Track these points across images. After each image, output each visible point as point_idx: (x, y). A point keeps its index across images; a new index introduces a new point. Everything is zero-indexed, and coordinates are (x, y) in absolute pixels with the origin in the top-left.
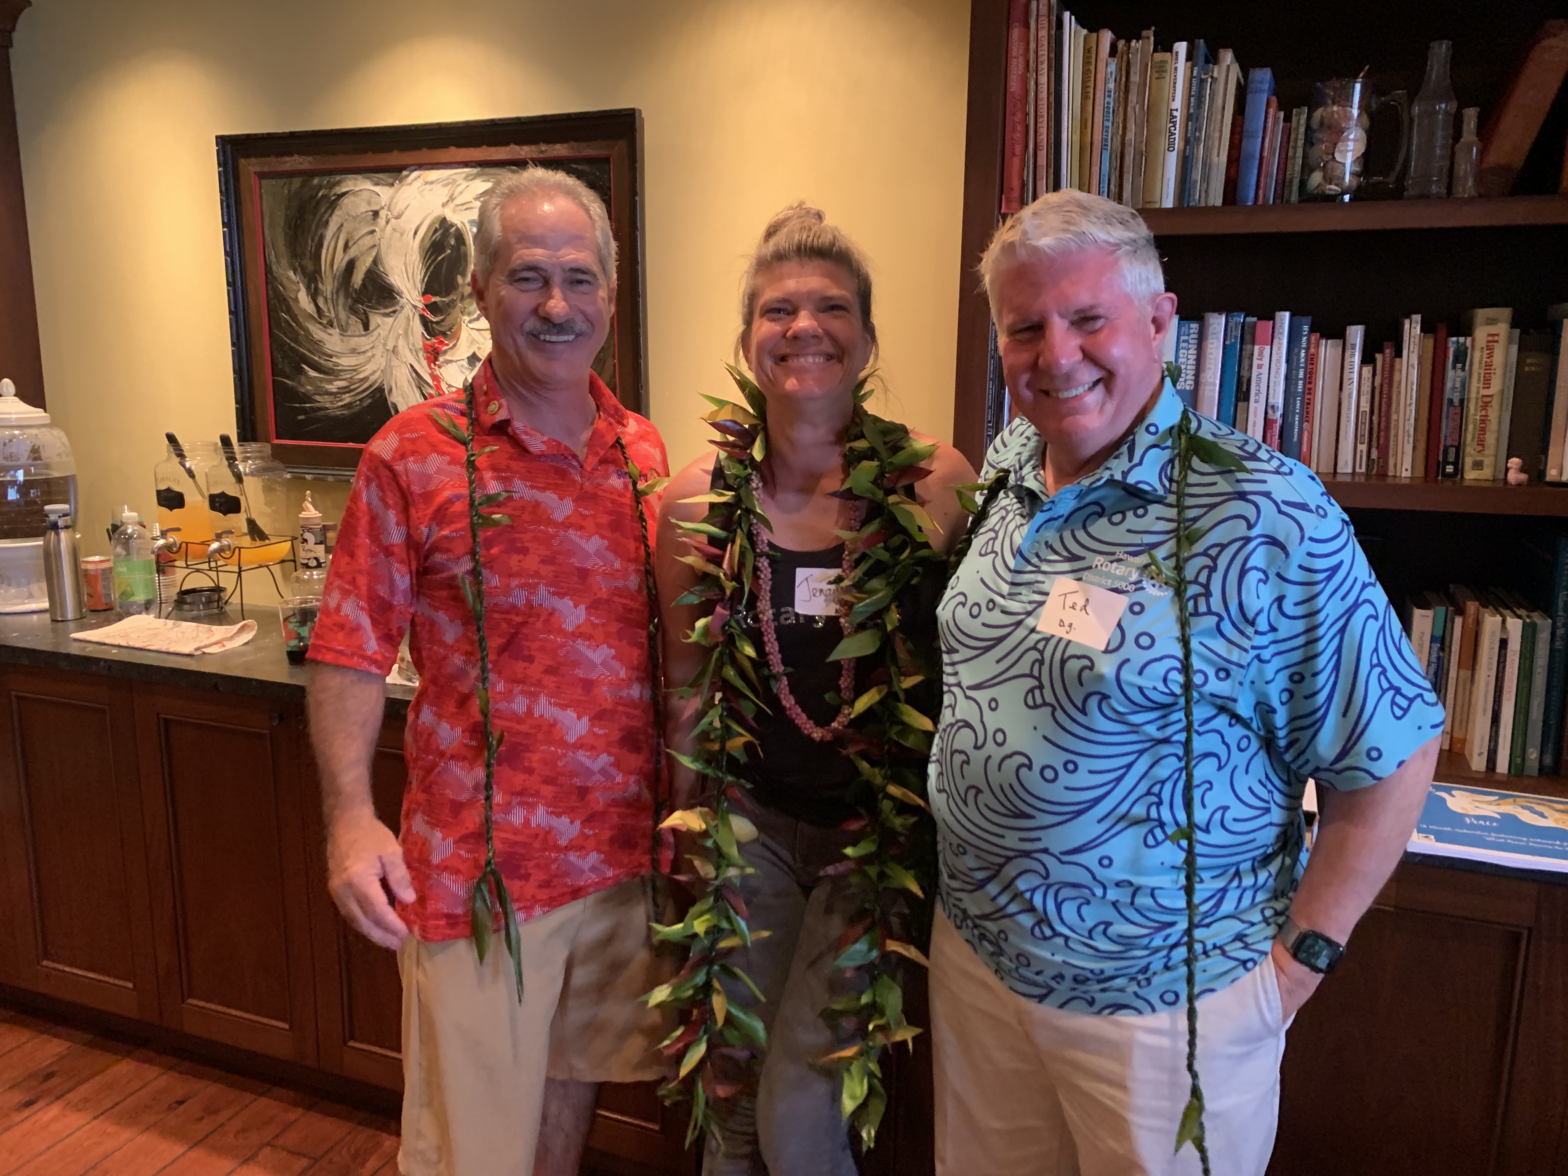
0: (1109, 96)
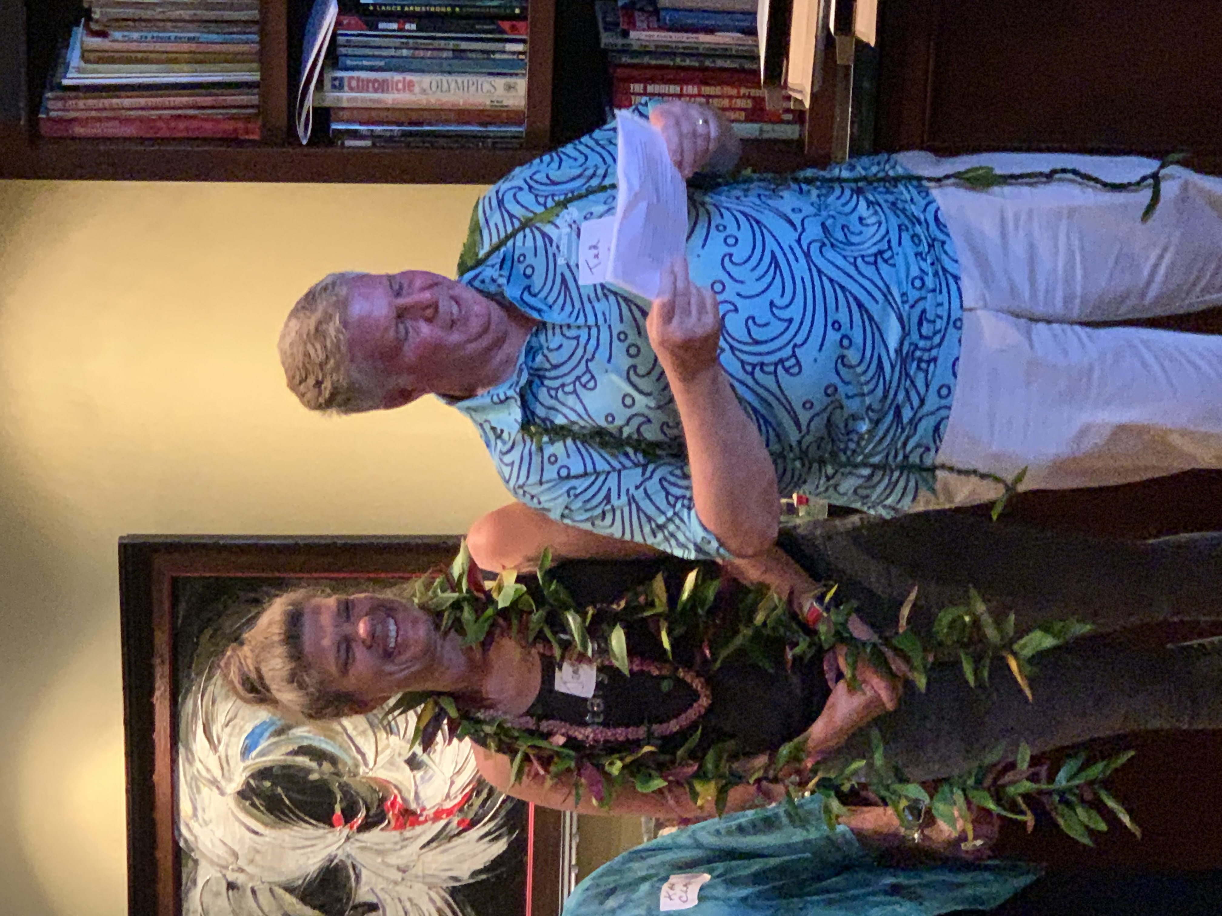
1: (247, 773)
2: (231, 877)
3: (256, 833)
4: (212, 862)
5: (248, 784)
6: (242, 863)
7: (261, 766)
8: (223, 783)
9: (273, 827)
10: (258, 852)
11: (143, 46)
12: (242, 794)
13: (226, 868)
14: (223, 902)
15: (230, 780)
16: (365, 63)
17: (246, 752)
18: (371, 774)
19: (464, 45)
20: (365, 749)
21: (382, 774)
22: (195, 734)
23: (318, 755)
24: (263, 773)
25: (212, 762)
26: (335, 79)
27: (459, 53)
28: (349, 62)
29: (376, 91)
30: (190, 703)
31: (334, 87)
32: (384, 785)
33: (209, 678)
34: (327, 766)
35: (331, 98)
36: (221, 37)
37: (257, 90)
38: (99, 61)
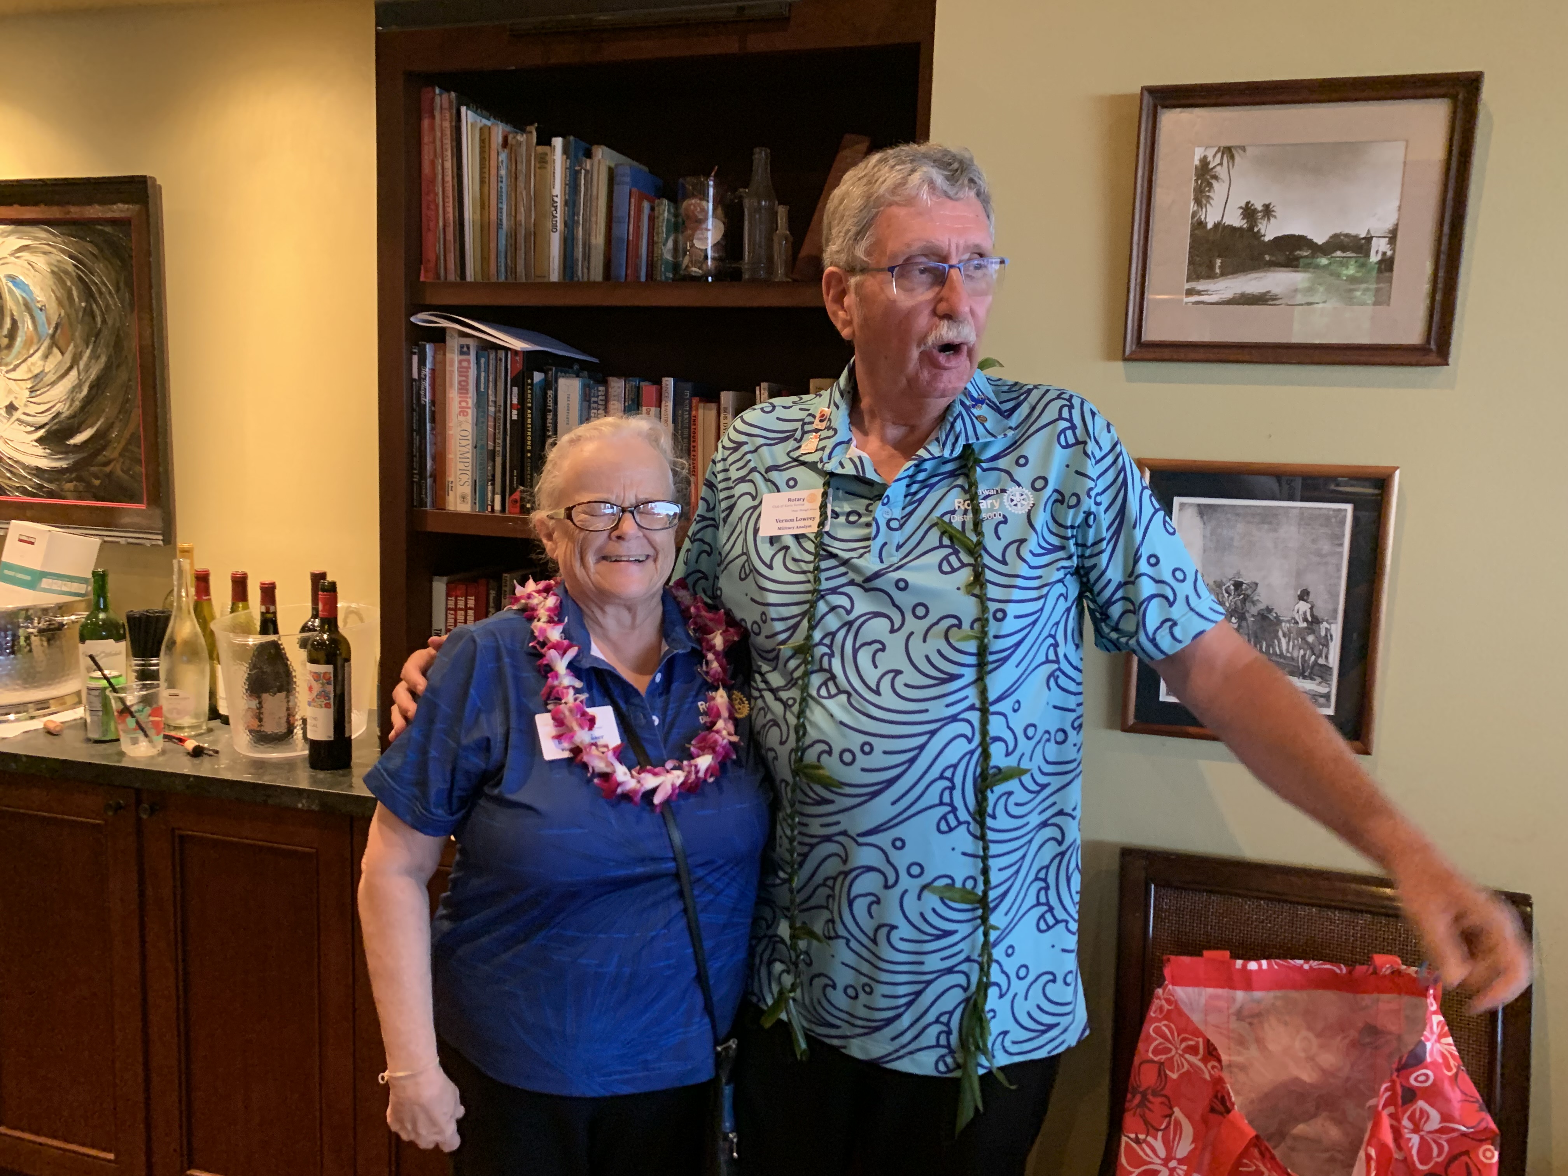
0: (502, 182)
11: (493, 179)
16: (483, 374)
17: (12, 279)
19: (499, 460)
23: (12, 335)
26: (468, 348)
27: (492, 455)
28: (483, 361)
29: (460, 383)
31: (462, 347)
35: (453, 344)
36: (502, 248)
37: (458, 279)
38: (482, 141)
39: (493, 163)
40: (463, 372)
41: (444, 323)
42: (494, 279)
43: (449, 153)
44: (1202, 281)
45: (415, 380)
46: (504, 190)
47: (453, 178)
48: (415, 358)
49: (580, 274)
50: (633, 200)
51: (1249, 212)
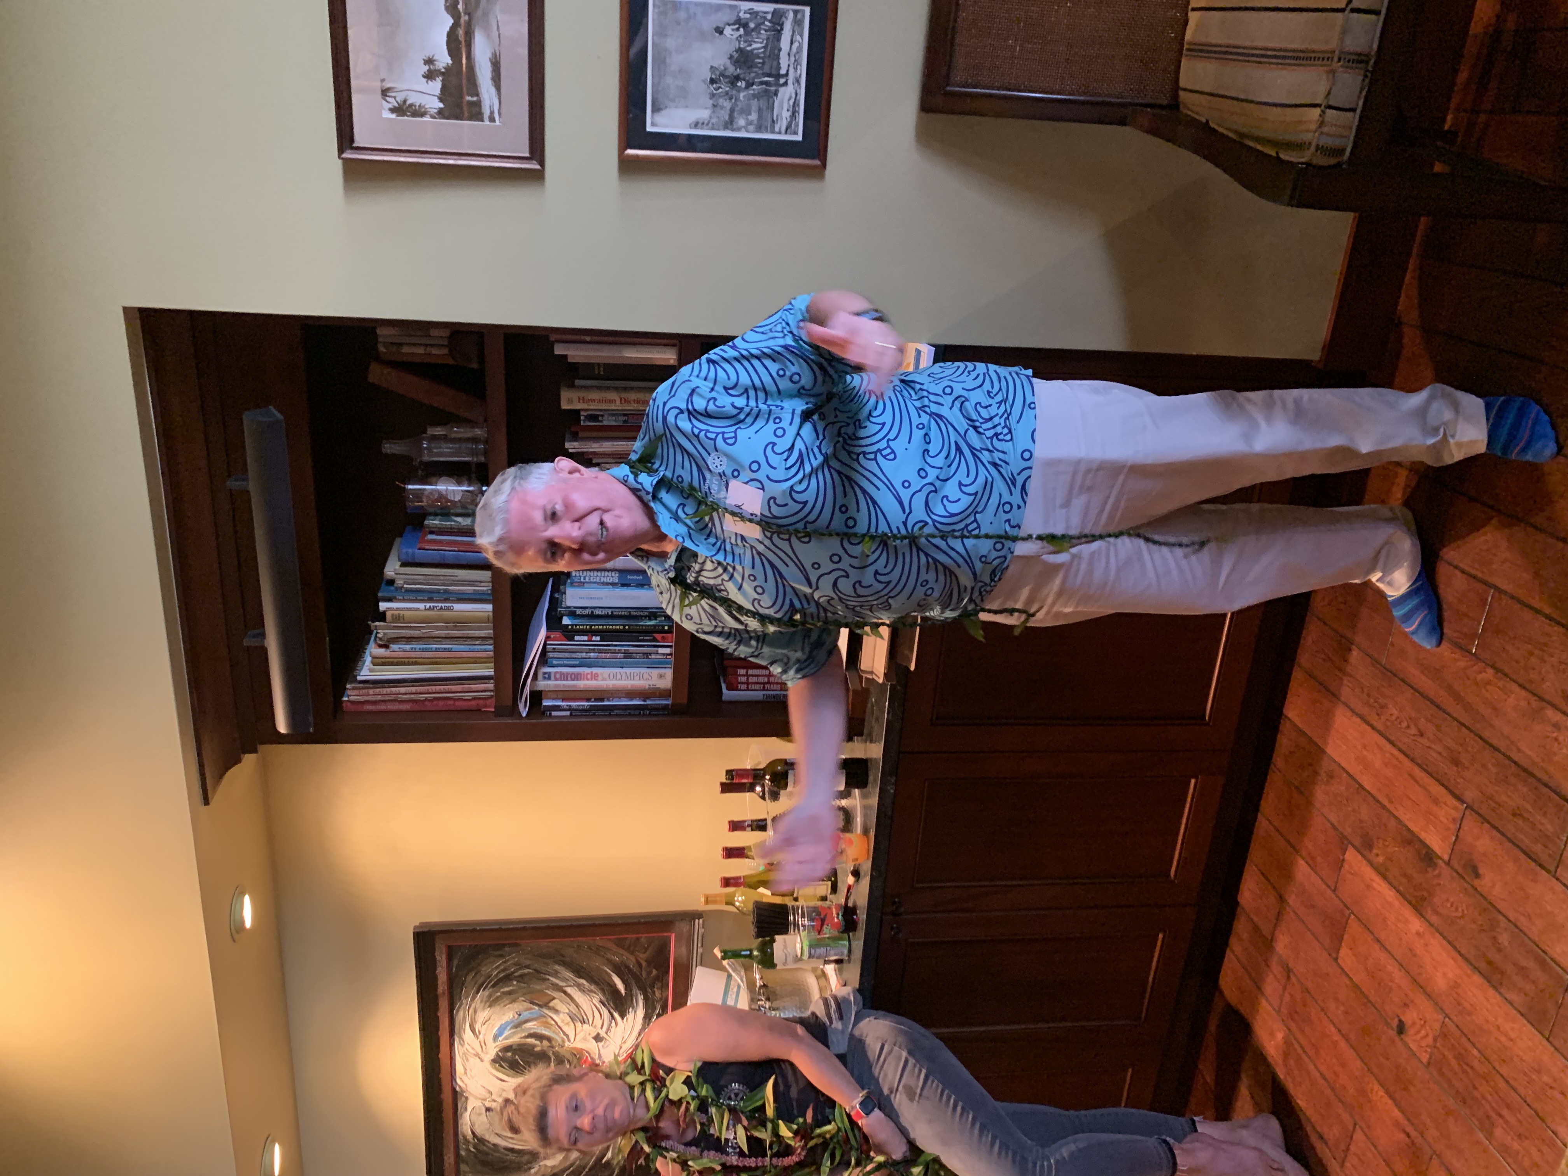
0: (416, 648)
1: (497, 1049)
2: (488, 1105)
3: (503, 1081)
4: (476, 1098)
5: (497, 1055)
6: (494, 1097)
7: (505, 1045)
8: (482, 1055)
9: (513, 1077)
10: (504, 1090)
11: (413, 654)
12: (494, 1061)
13: (485, 1100)
14: (483, 1118)
15: (487, 1053)
16: (565, 662)
17: (495, 1038)
18: (572, 1046)
19: (632, 650)
20: (568, 1032)
21: (579, 1045)
22: (464, 1030)
23: (540, 1037)
24: (507, 1049)
25: (476, 1044)
26: (545, 673)
27: (627, 654)
28: (555, 662)
29: (573, 680)
30: (461, 1013)
31: (544, 678)
32: (581, 1051)
33: (473, 999)
34: (545, 1043)
35: (542, 685)
36: (467, 648)
37: (492, 681)
38: (383, 664)
39: (401, 654)
40: (564, 677)
41: (527, 690)
42: (492, 654)
43: (394, 690)
44: (483, 111)
45: (571, 714)
46: (422, 646)
47: (413, 686)
48: (554, 713)
49: (485, 589)
50: (427, 547)
51: (430, 76)
